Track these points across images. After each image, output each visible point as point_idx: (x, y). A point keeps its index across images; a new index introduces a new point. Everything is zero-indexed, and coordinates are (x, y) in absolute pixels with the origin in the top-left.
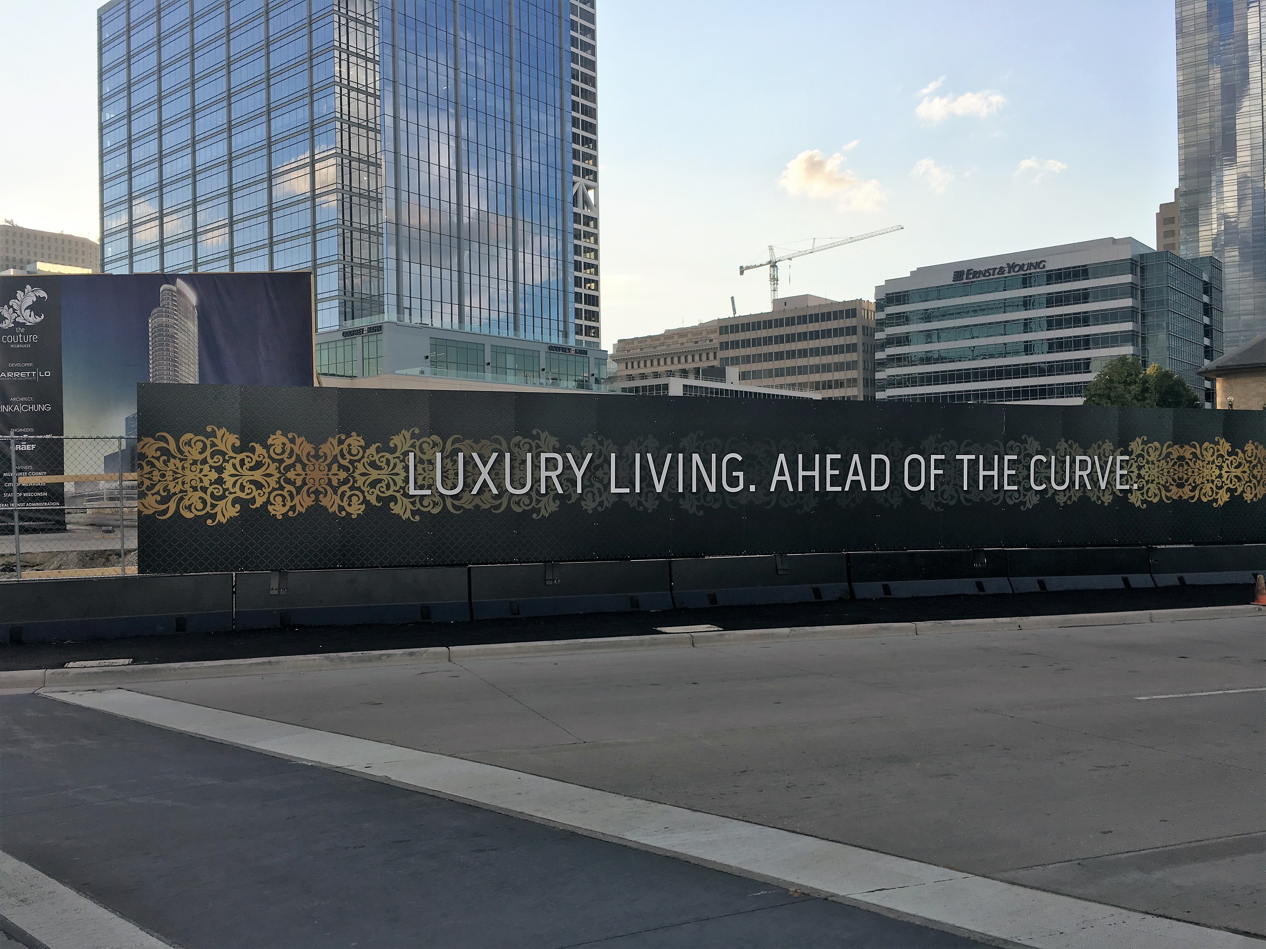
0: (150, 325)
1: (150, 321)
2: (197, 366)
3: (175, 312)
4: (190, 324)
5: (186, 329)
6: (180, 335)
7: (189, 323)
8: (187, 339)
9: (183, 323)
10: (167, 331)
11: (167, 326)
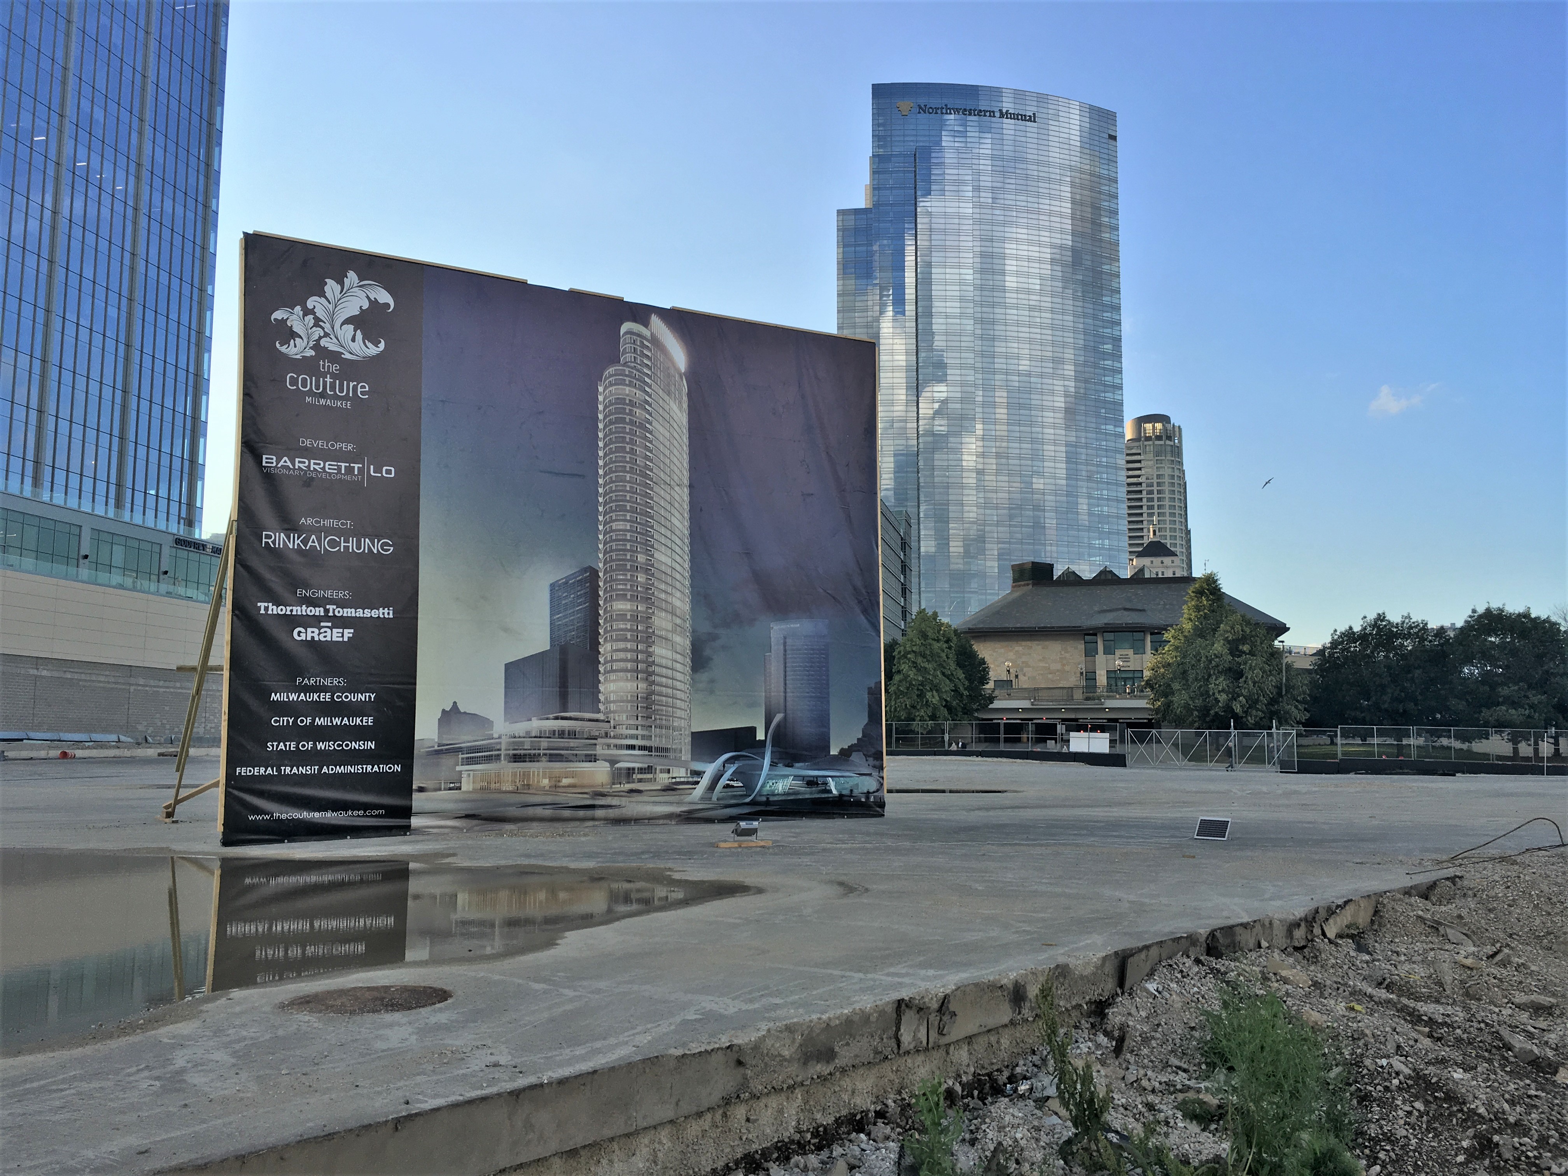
0: (601, 398)
1: (601, 389)
2: (686, 490)
3: (646, 379)
4: (675, 407)
5: (667, 417)
6: (657, 426)
7: (672, 403)
8: (667, 435)
9: (661, 402)
10: (631, 413)
11: (632, 404)
